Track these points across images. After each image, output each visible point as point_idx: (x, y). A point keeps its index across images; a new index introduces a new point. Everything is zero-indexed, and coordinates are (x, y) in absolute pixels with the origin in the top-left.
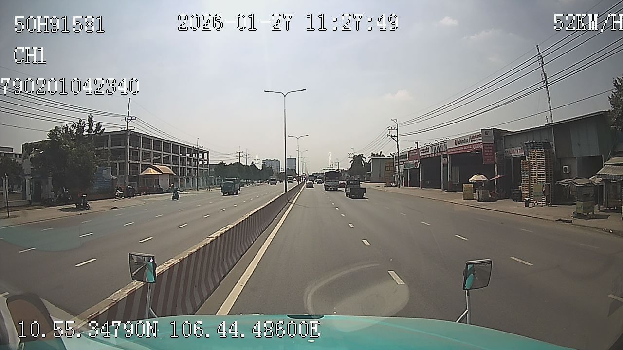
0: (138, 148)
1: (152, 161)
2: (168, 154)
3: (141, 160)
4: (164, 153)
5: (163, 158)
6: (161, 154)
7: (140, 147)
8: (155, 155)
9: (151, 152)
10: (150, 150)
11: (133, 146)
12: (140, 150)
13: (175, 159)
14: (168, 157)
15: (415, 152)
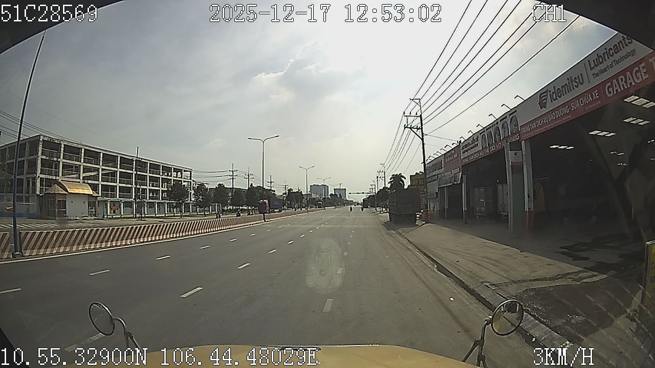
0: (55, 159)
1: (81, 178)
2: (112, 169)
3: (61, 175)
4: (104, 167)
5: (102, 174)
6: (99, 168)
7: (60, 158)
8: (86, 170)
9: (80, 165)
10: (78, 163)
11: (46, 156)
12: (59, 162)
13: (125, 177)
14: (114, 174)
15: (454, 154)
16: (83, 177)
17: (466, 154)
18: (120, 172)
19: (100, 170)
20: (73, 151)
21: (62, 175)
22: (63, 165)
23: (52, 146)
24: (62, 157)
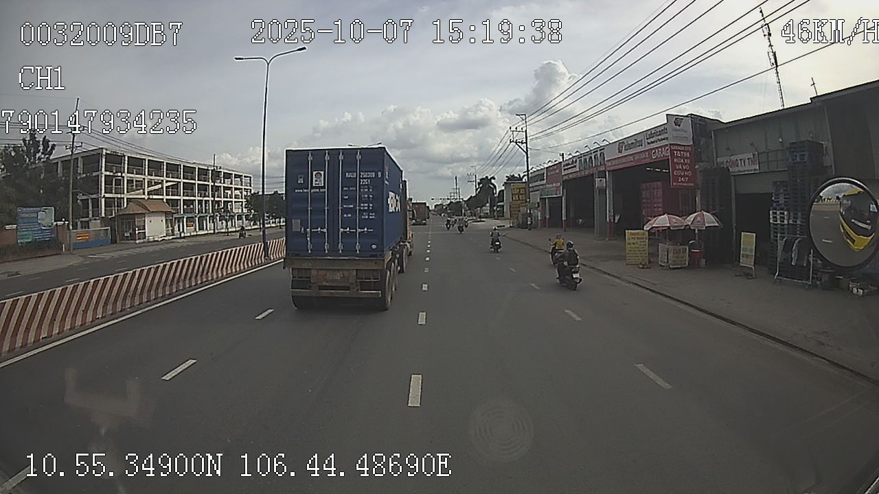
0: (119, 174)
1: (146, 193)
2: (176, 180)
3: (125, 192)
4: (169, 179)
5: (166, 187)
6: (162, 181)
7: (124, 172)
8: (151, 183)
9: (144, 179)
10: (141, 176)
11: (111, 172)
12: (123, 177)
13: (189, 188)
14: (176, 186)
15: (555, 170)
16: (148, 192)
17: (566, 172)
18: (184, 183)
19: (165, 181)
20: (136, 164)
21: (127, 192)
22: (128, 180)
23: (115, 160)
24: (126, 171)
